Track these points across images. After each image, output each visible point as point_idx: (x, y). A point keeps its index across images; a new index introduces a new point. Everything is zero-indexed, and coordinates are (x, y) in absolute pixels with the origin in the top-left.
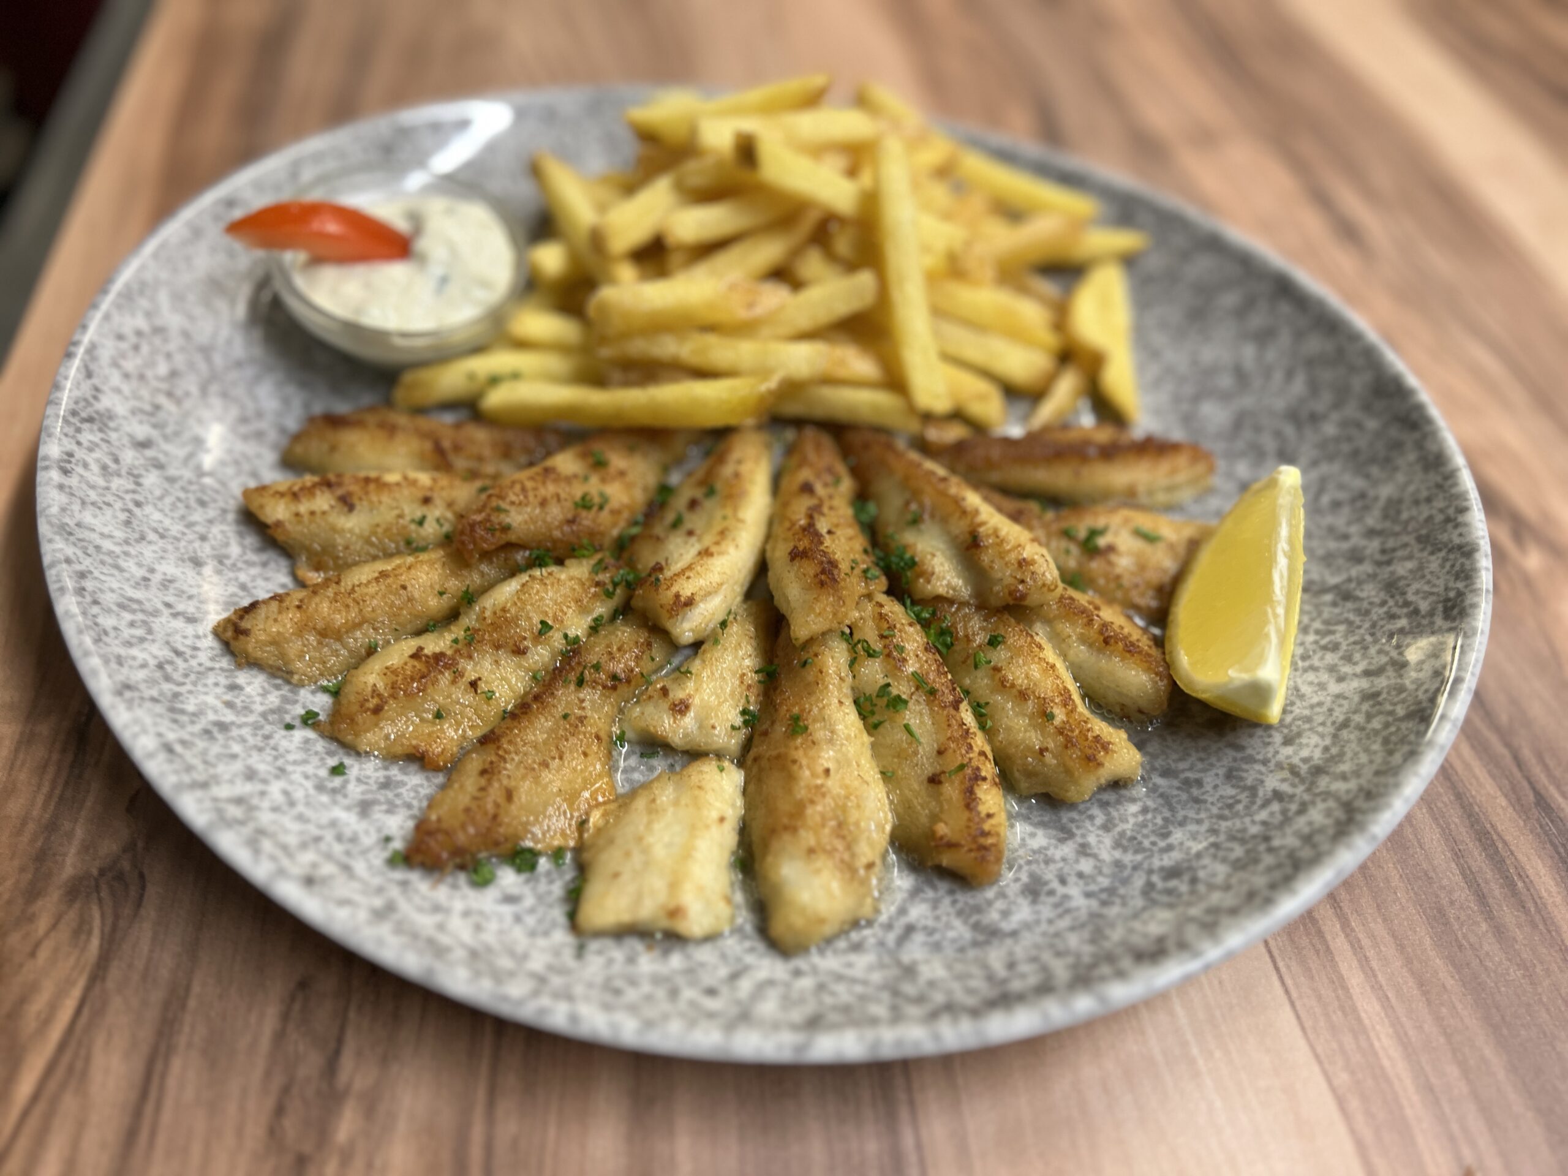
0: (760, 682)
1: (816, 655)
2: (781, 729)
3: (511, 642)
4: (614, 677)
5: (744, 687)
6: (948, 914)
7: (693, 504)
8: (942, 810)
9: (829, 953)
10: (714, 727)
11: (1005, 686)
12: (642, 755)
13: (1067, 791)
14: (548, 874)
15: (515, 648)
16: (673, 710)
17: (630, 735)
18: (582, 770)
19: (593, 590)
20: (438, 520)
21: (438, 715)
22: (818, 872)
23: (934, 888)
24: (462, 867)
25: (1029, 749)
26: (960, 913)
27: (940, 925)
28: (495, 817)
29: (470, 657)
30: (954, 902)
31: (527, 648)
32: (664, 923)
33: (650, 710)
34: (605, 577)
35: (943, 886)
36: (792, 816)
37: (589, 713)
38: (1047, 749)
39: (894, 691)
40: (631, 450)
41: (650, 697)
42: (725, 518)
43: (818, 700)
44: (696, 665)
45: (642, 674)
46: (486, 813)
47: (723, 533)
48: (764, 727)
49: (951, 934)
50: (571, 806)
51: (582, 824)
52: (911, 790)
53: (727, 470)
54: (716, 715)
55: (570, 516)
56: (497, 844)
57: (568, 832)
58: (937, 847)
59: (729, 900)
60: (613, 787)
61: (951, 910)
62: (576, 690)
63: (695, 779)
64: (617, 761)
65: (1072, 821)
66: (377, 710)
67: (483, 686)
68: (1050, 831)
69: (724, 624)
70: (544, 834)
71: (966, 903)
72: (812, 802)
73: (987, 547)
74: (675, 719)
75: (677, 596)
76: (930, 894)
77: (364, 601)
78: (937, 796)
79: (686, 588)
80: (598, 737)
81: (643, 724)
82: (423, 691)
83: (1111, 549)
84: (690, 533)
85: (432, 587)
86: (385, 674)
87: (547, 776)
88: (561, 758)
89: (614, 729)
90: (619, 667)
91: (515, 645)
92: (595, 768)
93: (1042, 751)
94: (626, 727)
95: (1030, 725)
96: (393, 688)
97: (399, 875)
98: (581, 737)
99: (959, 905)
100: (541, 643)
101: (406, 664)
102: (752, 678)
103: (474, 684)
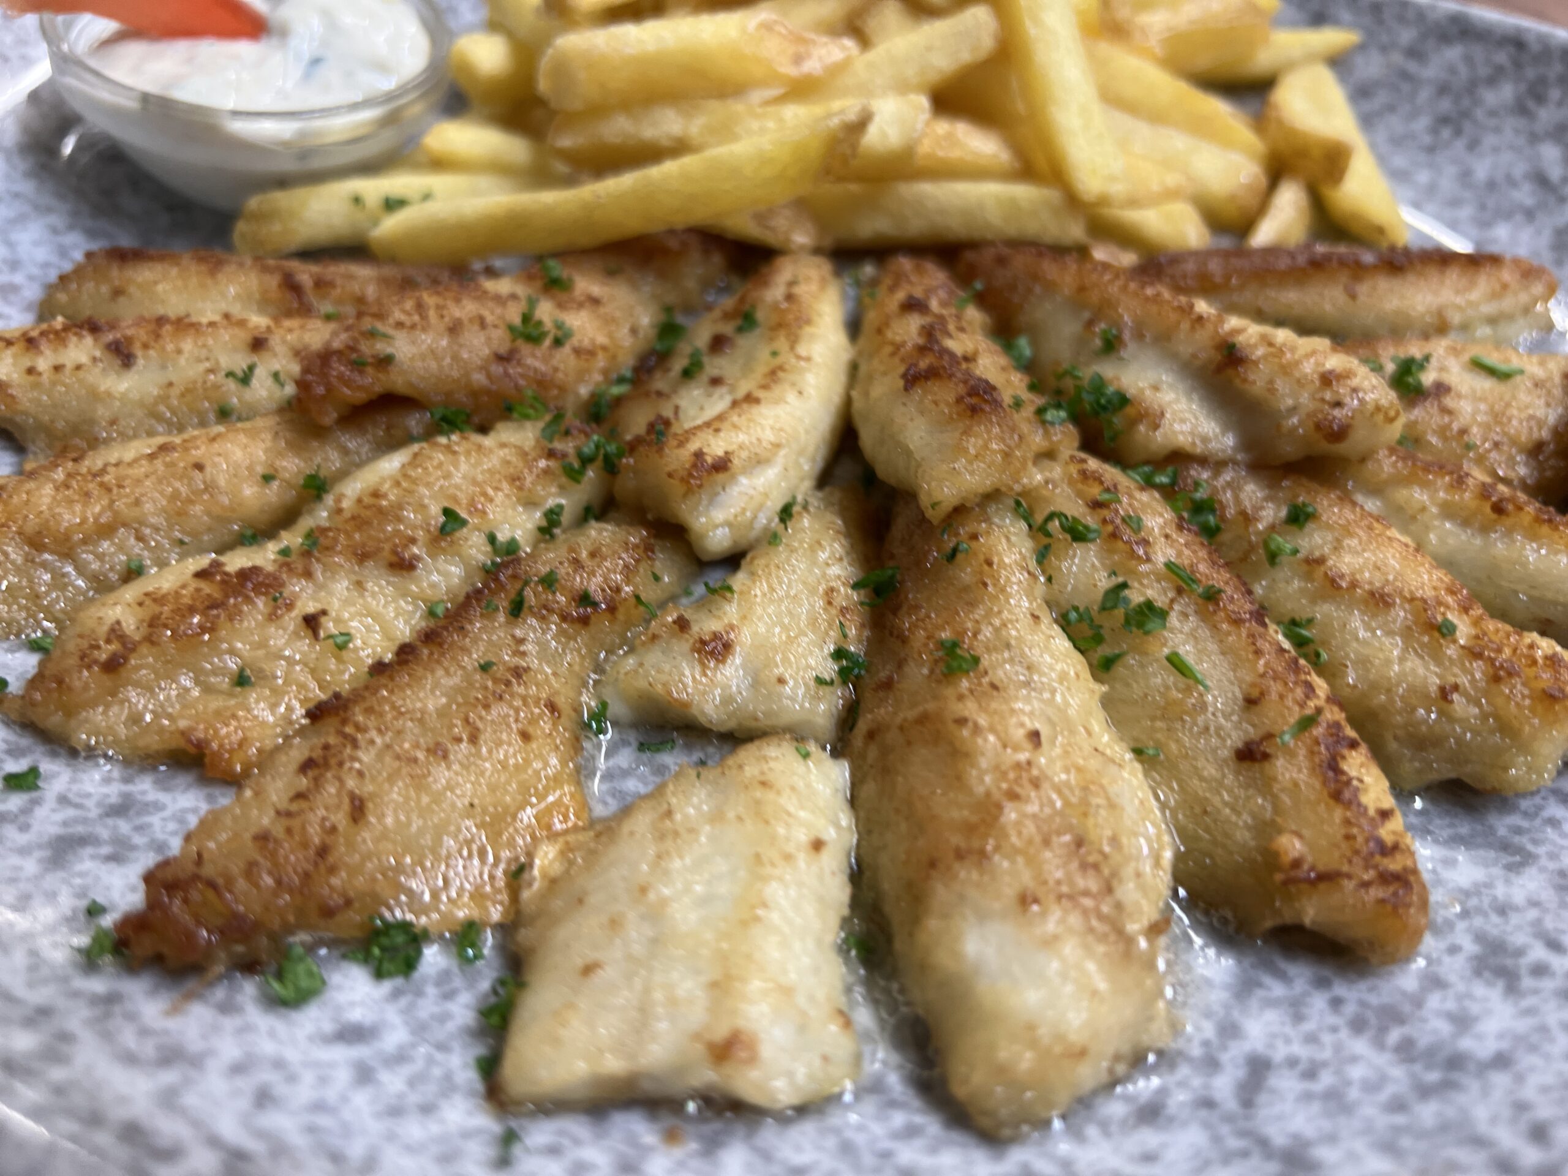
0: (862, 604)
1: (974, 537)
2: (918, 672)
3: (387, 547)
4: (584, 599)
5: (834, 612)
6: (1334, 1029)
7: (718, 344)
8: (1277, 809)
9: (1092, 1131)
10: (781, 681)
11: (1340, 587)
12: (642, 747)
13: (1506, 769)
14: (443, 978)
15: (394, 559)
16: (699, 652)
17: (617, 708)
18: (517, 766)
19: (542, 463)
20: (276, 376)
21: (242, 680)
22: (1050, 943)
23: (1282, 976)
24: (249, 966)
25: (1418, 693)
26: (1358, 1026)
27: (1327, 1054)
28: (323, 851)
29: (308, 574)
30: (1336, 1003)
31: (418, 558)
32: (706, 1076)
33: (654, 657)
34: (568, 446)
35: (1301, 973)
36: (970, 829)
37: (535, 663)
38: (1456, 688)
39: (1135, 596)
40: (611, 273)
41: (654, 637)
42: (775, 354)
43: (989, 613)
44: (739, 580)
45: (637, 597)
46: (305, 845)
47: (774, 375)
48: (883, 675)
49: (1356, 1072)
50: (494, 837)
51: (518, 873)
52: (1201, 779)
53: (775, 293)
54: (785, 660)
55: (503, 350)
56: (328, 912)
57: (488, 888)
58: (1286, 883)
59: (847, 1023)
60: (584, 805)
61: (1332, 1019)
62: (508, 623)
63: (751, 771)
64: (593, 758)
65: (1518, 831)
66: (113, 666)
67: (329, 626)
68: (1482, 852)
69: (786, 513)
70: (435, 895)
71: (1363, 1004)
72: (1013, 796)
73: (1256, 363)
74: (704, 666)
75: (699, 455)
76: (1278, 989)
77: (120, 486)
78: (1266, 786)
79: (716, 446)
80: (552, 707)
81: (642, 684)
82: (212, 630)
83: (1441, 389)
84: (716, 382)
85: (250, 468)
86: (140, 604)
87: (441, 775)
88: (474, 739)
89: (584, 698)
90: (594, 585)
91: (395, 552)
92: (546, 764)
93: (1445, 694)
94: (608, 694)
95: (1405, 650)
96: (151, 625)
97: (97, 985)
98: (518, 703)
99: (1350, 1009)
100: (444, 551)
101: (184, 586)
102: (847, 595)
103: (311, 622)
